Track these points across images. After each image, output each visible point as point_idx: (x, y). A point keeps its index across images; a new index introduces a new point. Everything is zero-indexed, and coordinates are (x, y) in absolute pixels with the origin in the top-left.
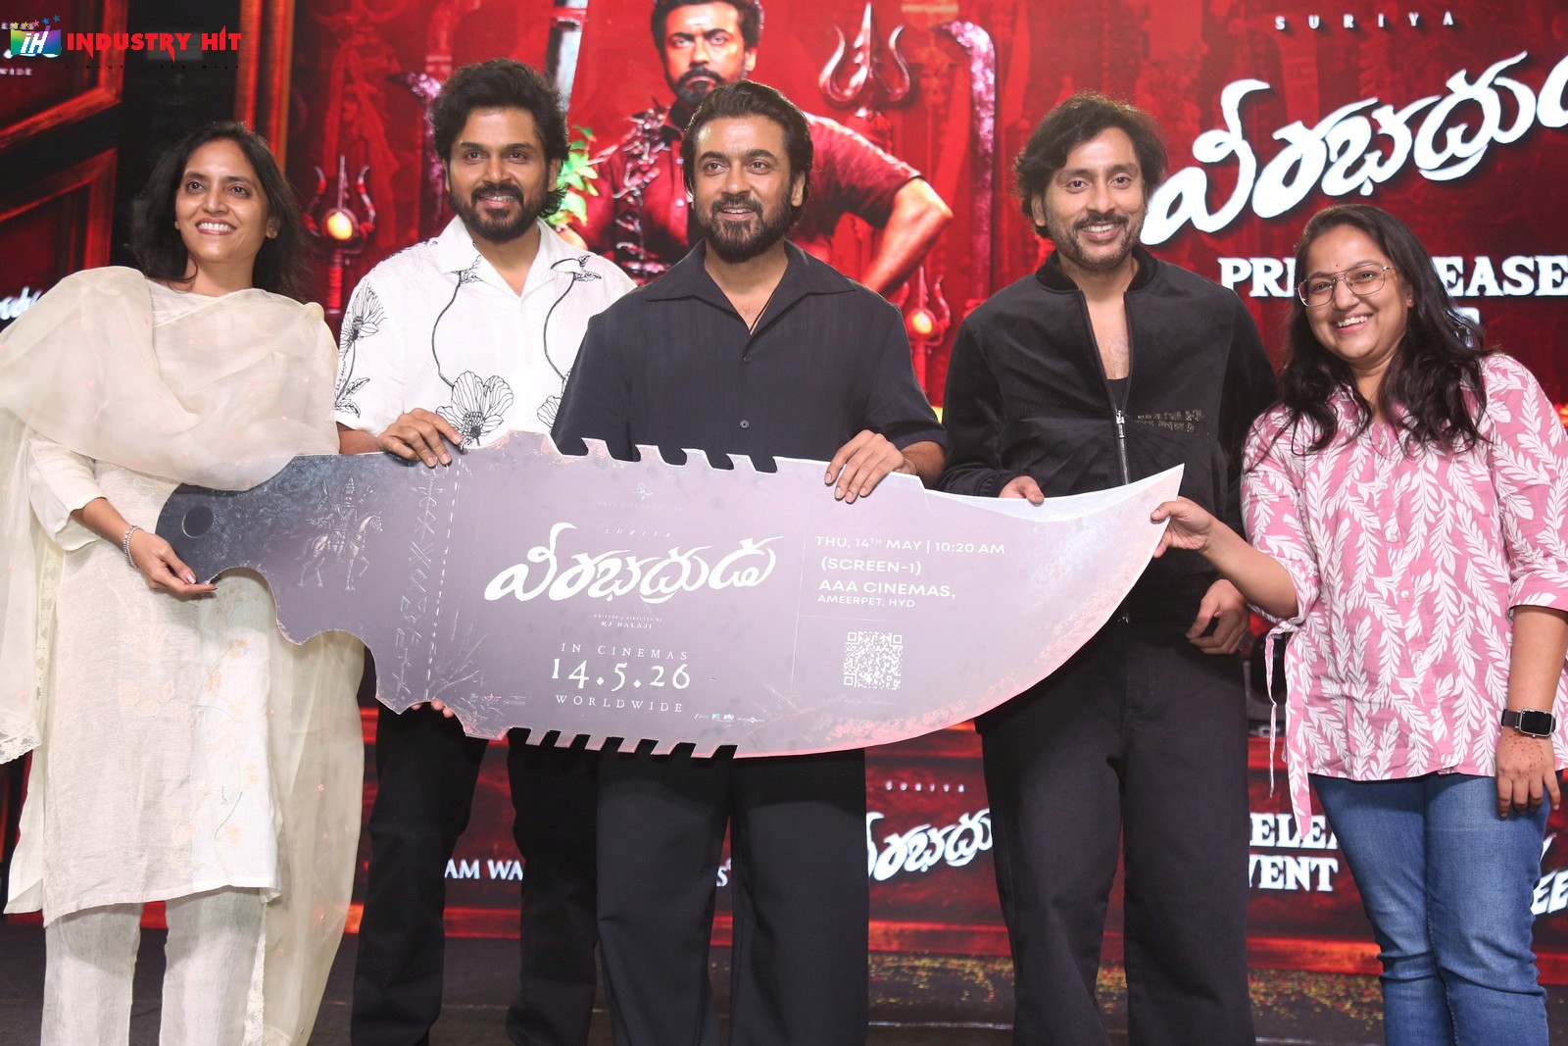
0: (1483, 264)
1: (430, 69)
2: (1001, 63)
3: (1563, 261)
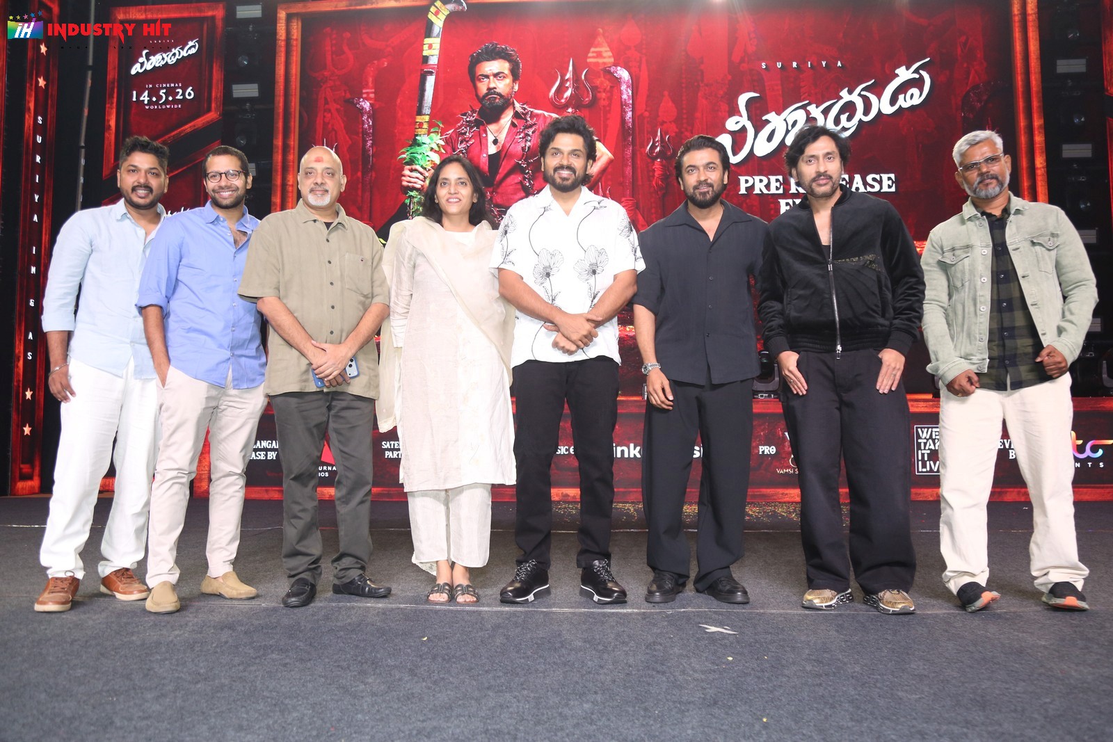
0: (858, 178)
1: (364, 96)
2: (635, 86)
3: (892, 176)
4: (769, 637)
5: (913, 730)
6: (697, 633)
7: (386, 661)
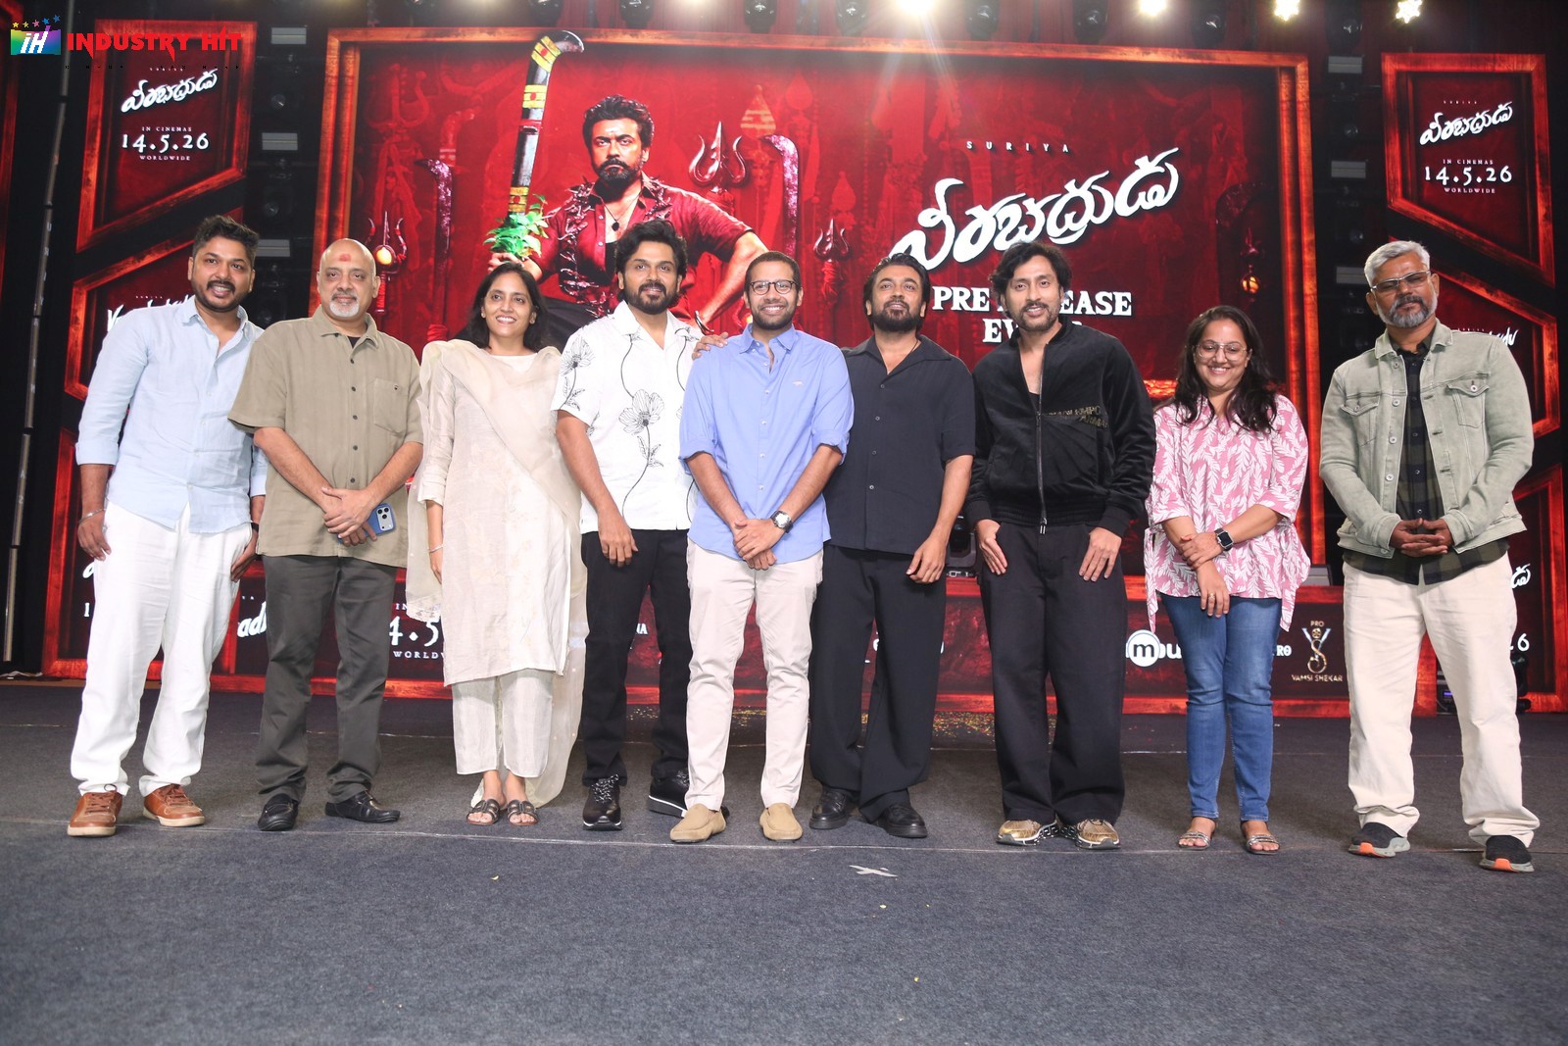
0: (1084, 296)
1: (442, 157)
2: (802, 162)
3: (1128, 295)
4: (935, 881)
5: (1092, 991)
6: (845, 875)
7: (443, 905)
